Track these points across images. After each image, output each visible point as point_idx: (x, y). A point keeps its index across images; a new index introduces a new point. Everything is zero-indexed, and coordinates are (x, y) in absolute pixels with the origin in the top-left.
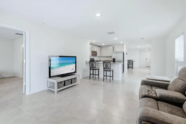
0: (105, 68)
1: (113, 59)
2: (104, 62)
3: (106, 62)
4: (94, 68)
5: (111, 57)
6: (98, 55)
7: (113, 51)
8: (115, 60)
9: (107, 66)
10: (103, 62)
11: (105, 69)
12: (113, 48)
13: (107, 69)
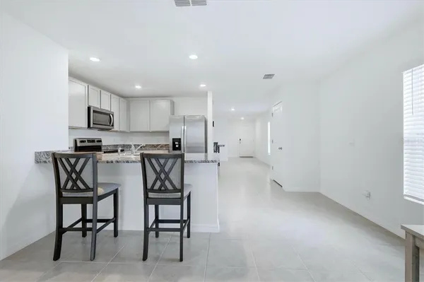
0: (152, 190)
1: (174, 140)
2: (150, 156)
3: (157, 157)
4: (88, 189)
5: (168, 132)
6: (116, 127)
7: (173, 113)
8: (180, 145)
9: (163, 175)
10: (143, 157)
11: (151, 195)
12: (173, 104)
13: (166, 191)
